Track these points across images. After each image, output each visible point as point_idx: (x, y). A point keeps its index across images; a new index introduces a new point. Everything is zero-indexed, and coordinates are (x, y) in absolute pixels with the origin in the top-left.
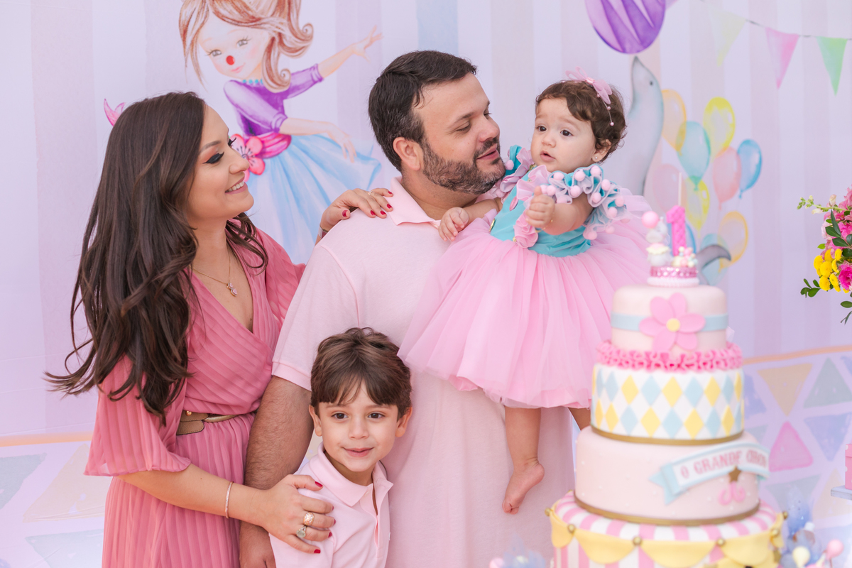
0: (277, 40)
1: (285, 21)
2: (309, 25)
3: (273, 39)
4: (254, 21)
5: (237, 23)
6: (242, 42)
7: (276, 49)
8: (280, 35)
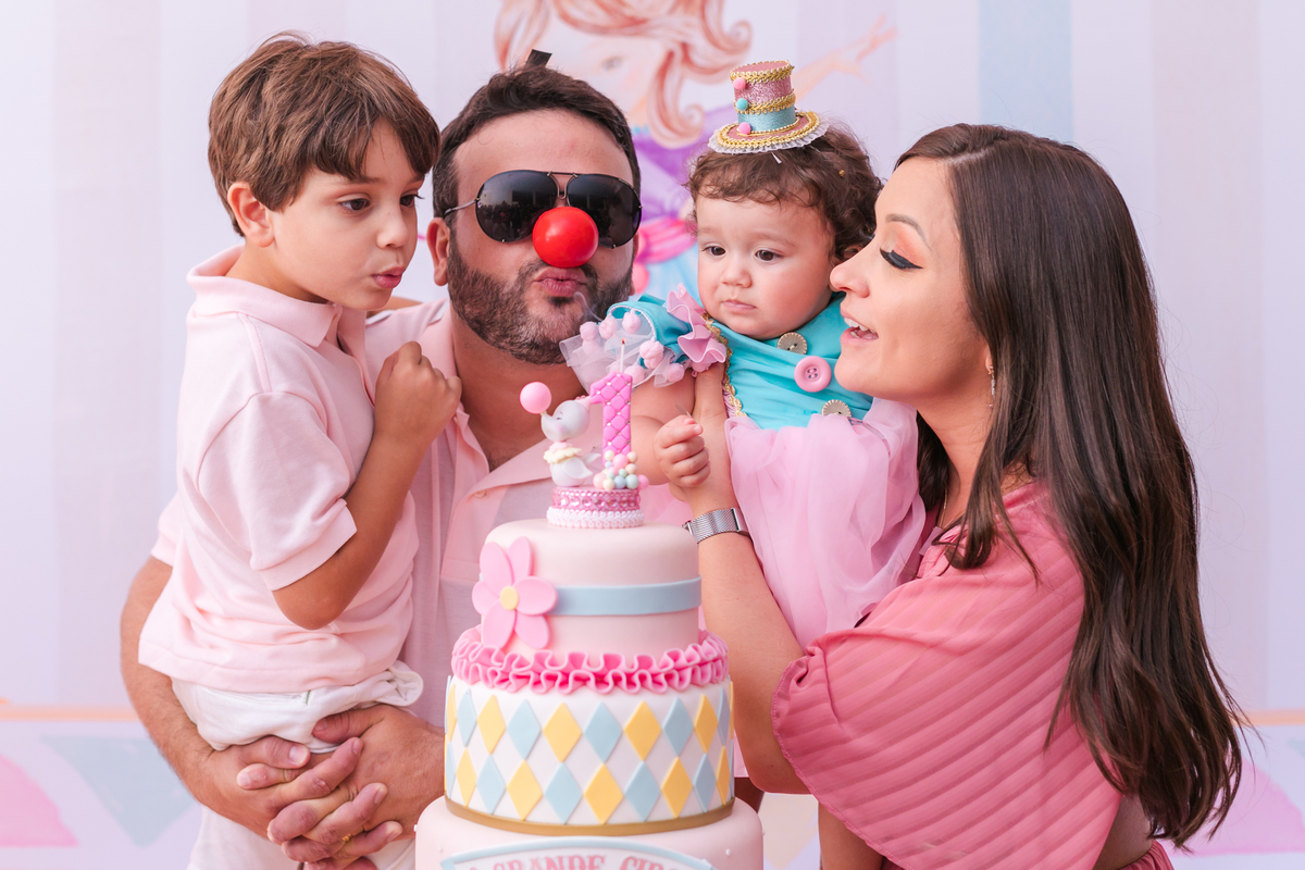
0: (679, 54)
1: (695, 20)
2: (745, 24)
3: (670, 55)
4: (635, 25)
5: (602, 30)
6: (611, 63)
7: (677, 69)
8: (685, 47)
